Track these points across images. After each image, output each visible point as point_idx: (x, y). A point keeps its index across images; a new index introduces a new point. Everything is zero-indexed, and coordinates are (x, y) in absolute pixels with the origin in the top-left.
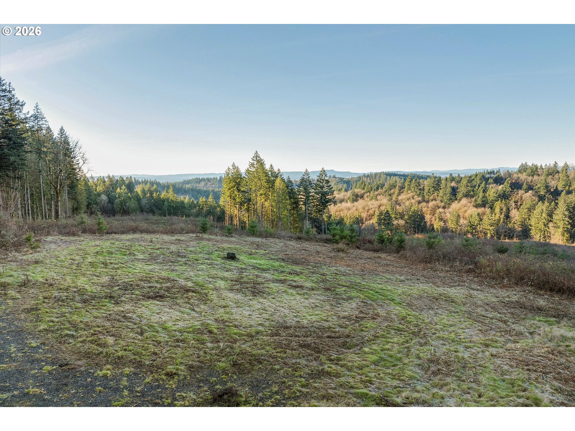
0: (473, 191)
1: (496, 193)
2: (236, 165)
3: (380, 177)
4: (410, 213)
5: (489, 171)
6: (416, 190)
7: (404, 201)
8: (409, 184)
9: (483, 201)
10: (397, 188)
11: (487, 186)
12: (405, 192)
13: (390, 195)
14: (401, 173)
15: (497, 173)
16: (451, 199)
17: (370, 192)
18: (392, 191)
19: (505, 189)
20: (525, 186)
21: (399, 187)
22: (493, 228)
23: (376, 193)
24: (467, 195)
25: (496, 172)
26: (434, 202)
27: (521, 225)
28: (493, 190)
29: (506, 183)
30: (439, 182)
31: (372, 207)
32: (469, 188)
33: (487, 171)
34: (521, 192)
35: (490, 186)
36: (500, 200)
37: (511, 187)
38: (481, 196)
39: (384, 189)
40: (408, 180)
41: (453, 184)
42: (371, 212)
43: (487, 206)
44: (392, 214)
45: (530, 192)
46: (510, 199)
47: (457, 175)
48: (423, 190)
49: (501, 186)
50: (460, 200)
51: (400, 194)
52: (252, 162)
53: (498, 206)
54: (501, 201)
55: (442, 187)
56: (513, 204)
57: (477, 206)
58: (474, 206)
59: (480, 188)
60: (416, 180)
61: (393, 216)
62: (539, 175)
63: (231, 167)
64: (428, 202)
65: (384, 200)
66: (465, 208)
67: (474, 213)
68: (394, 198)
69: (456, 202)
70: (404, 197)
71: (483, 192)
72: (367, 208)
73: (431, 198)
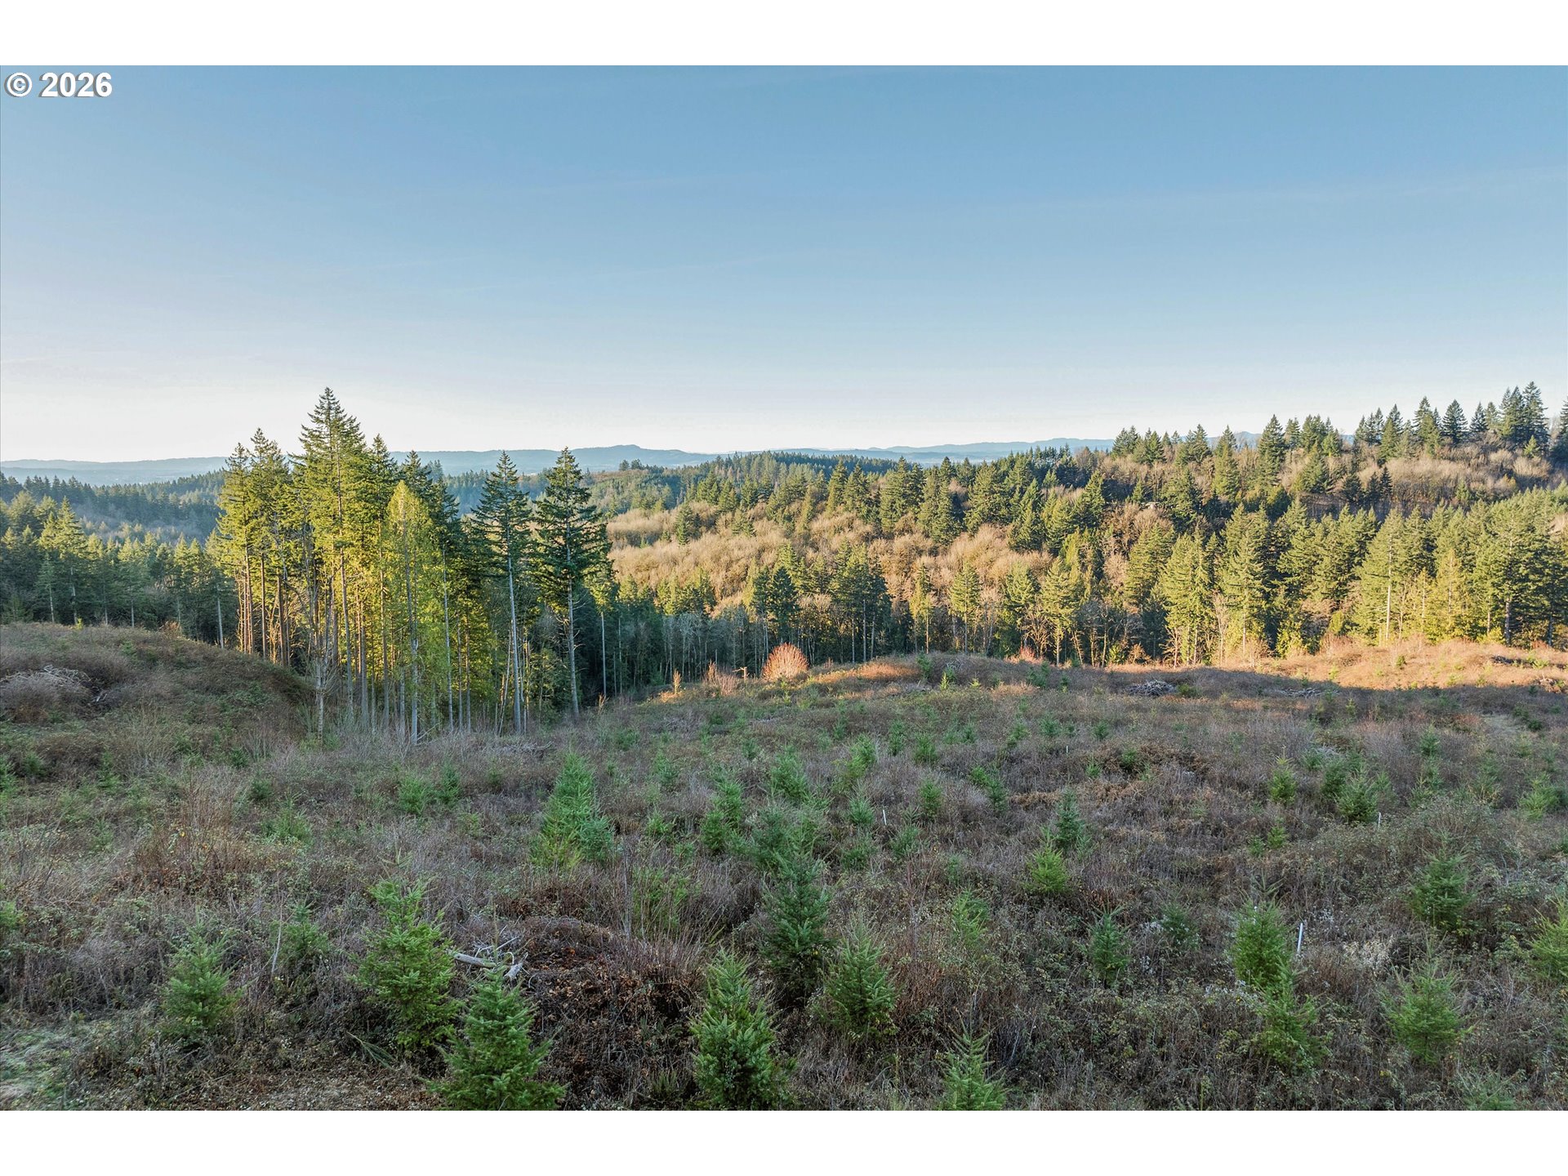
0: (1008, 505)
1: (1068, 512)
2: (269, 436)
3: (760, 465)
4: (846, 574)
5: (1042, 450)
6: (858, 504)
7: (826, 536)
8: (839, 486)
9: (1034, 532)
10: (808, 497)
11: (1044, 491)
12: (828, 510)
13: (789, 519)
14: (817, 456)
15: (1061, 456)
16: (950, 528)
17: (732, 510)
18: (794, 507)
19: (1088, 499)
20: (1138, 492)
21: (814, 495)
22: (1067, 610)
23: (751, 512)
24: (991, 518)
25: (1058, 452)
26: (907, 538)
27: (1136, 597)
28: (1060, 503)
29: (1090, 485)
30: (918, 482)
31: (741, 553)
32: (998, 498)
33: (1038, 449)
34: (1129, 507)
35: (1051, 491)
36: (1078, 529)
37: (1104, 493)
38: (1028, 520)
39: (772, 502)
40: (836, 474)
41: (954, 487)
42: (737, 569)
43: (1044, 546)
44: (796, 576)
45: (1151, 505)
46: (1103, 526)
47: (962, 461)
48: (878, 503)
49: (1079, 492)
50: (975, 530)
51: (814, 516)
52: (314, 426)
53: (1073, 544)
54: (1081, 532)
55: (925, 496)
56: (1112, 541)
57: (1019, 547)
58: (1011, 548)
59: (1025, 496)
60: (857, 476)
61: (799, 583)
62: (1164, 460)
63: (251, 447)
64: (890, 537)
65: (774, 535)
66: (990, 554)
67: (1016, 570)
68: (799, 528)
69: (965, 535)
70: (827, 523)
71: (1034, 510)
72: (725, 558)
73: (899, 525)
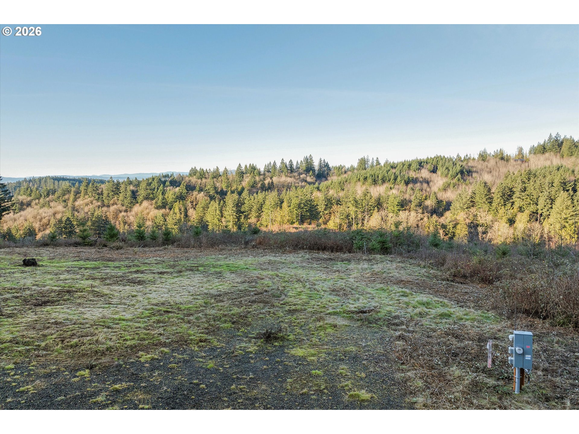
0: (153, 194)
4: (94, 219)
5: (164, 174)
6: (94, 195)
7: (82, 207)
8: (86, 188)
9: (163, 203)
10: (72, 193)
11: (165, 188)
12: (82, 198)
13: (65, 201)
15: (171, 176)
16: (132, 202)
17: (39, 199)
18: (66, 197)
19: (181, 191)
20: (198, 188)
21: (74, 192)
22: (176, 227)
23: (48, 199)
24: (147, 198)
26: (115, 206)
27: (199, 222)
28: (171, 192)
29: (181, 186)
30: (118, 186)
31: (46, 215)
32: (149, 191)
33: (163, 174)
34: (195, 193)
35: (168, 188)
36: (178, 201)
37: (186, 189)
38: (160, 199)
39: (56, 195)
40: (84, 184)
41: (132, 187)
42: (45, 221)
43: (167, 207)
44: (73, 221)
45: (202, 193)
46: (187, 199)
47: (134, 179)
48: (102, 194)
49: (178, 188)
50: (141, 203)
51: (75, 200)
53: (177, 206)
54: (179, 202)
55: (121, 191)
56: (190, 204)
57: (158, 208)
58: (155, 208)
59: (159, 190)
60: (93, 184)
61: (75, 223)
62: (206, 178)
64: (108, 206)
65: (59, 207)
66: (147, 211)
67: (158, 214)
68: (70, 204)
69: (138, 205)
70: (82, 202)
71: (162, 195)
72: (39, 217)
73: (112, 202)
